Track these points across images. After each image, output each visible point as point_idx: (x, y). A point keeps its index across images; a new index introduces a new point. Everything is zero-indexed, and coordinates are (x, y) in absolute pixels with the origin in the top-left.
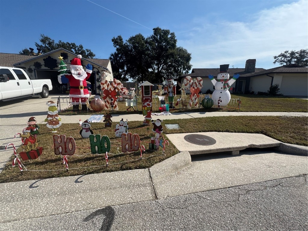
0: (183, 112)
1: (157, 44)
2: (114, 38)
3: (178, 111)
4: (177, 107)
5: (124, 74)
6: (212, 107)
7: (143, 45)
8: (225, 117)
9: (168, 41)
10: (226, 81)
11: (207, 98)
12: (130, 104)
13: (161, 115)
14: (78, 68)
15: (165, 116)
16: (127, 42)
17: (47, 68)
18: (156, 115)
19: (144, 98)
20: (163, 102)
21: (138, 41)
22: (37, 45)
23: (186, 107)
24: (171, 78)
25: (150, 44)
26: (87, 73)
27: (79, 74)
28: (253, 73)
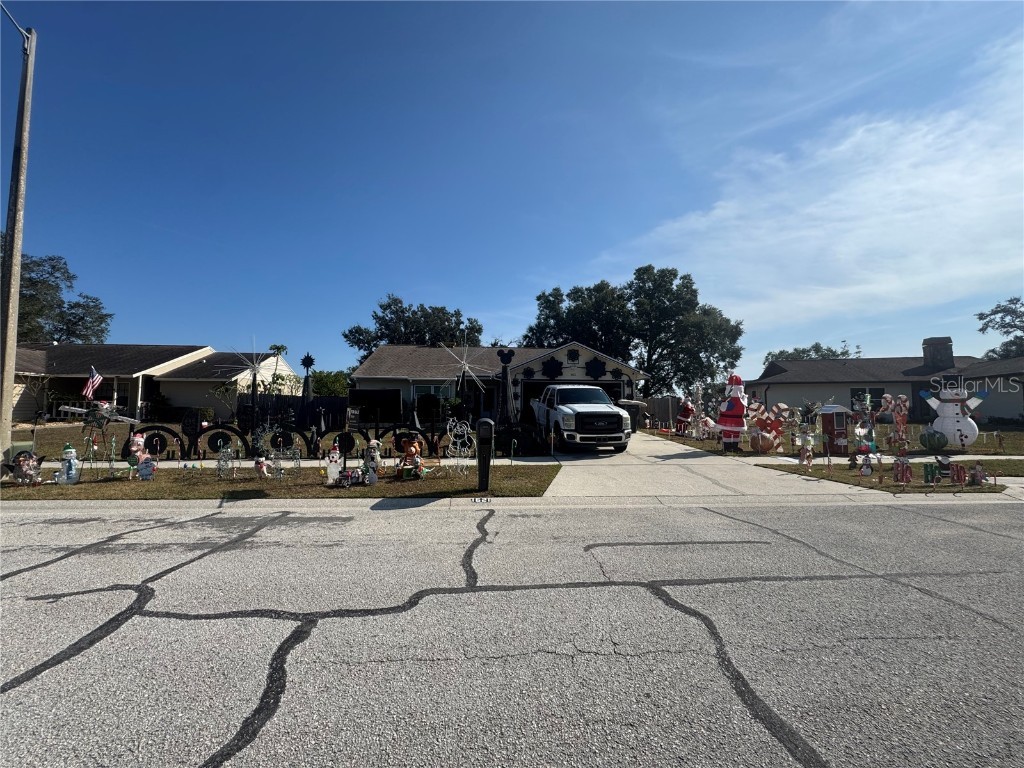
2: (543, 293)
10: (963, 401)
17: (545, 378)
19: (835, 432)
22: (376, 317)
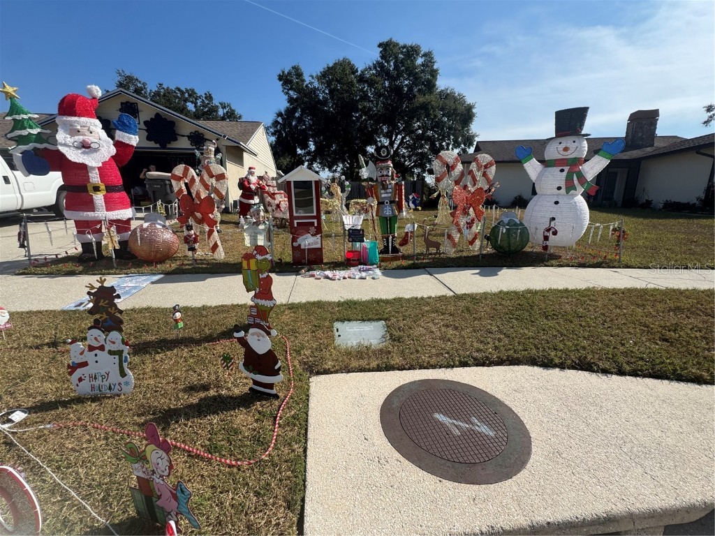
0: (424, 268)
1: (387, 84)
2: (283, 72)
3: (410, 262)
4: (404, 250)
5: (308, 161)
6: (524, 250)
7: (351, 84)
8: (572, 291)
9: (416, 73)
10: (575, 163)
11: (506, 220)
12: (256, 240)
13: (344, 278)
14: (79, 127)
15: (357, 281)
16: (313, 81)
18: (327, 277)
19: (296, 222)
20: (356, 235)
21: (338, 76)
23: (438, 249)
24: (387, 155)
25: (371, 83)
26: (118, 144)
27: (85, 146)
28: (649, 149)
